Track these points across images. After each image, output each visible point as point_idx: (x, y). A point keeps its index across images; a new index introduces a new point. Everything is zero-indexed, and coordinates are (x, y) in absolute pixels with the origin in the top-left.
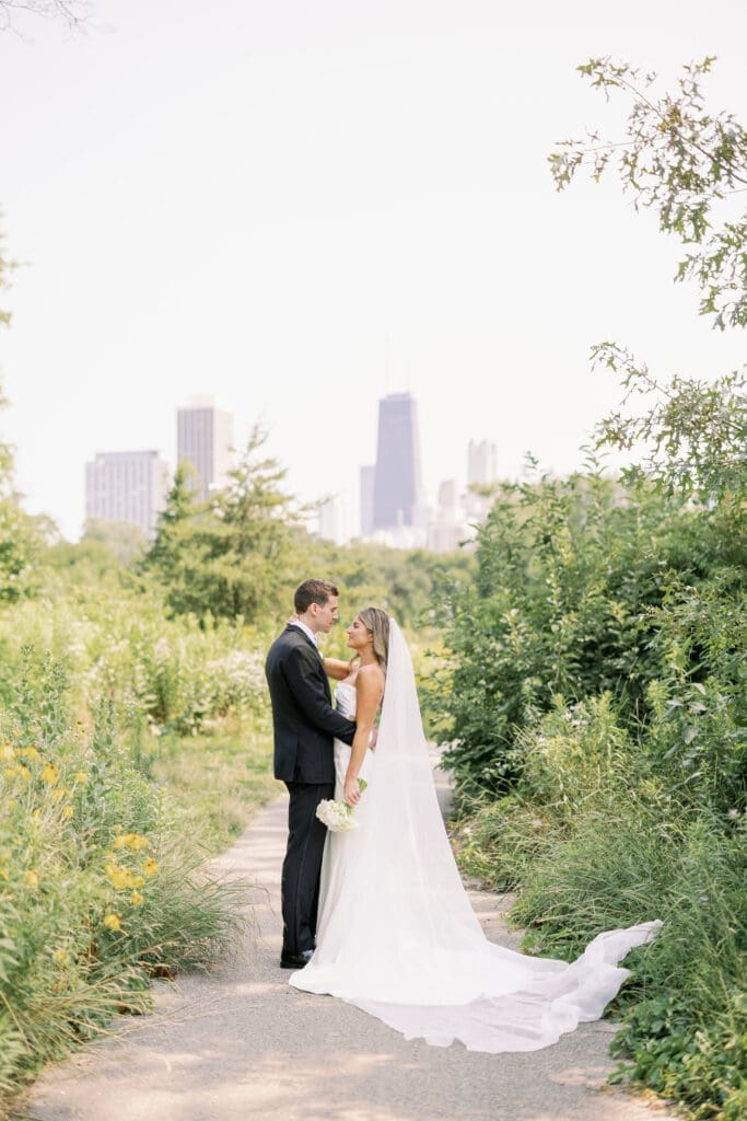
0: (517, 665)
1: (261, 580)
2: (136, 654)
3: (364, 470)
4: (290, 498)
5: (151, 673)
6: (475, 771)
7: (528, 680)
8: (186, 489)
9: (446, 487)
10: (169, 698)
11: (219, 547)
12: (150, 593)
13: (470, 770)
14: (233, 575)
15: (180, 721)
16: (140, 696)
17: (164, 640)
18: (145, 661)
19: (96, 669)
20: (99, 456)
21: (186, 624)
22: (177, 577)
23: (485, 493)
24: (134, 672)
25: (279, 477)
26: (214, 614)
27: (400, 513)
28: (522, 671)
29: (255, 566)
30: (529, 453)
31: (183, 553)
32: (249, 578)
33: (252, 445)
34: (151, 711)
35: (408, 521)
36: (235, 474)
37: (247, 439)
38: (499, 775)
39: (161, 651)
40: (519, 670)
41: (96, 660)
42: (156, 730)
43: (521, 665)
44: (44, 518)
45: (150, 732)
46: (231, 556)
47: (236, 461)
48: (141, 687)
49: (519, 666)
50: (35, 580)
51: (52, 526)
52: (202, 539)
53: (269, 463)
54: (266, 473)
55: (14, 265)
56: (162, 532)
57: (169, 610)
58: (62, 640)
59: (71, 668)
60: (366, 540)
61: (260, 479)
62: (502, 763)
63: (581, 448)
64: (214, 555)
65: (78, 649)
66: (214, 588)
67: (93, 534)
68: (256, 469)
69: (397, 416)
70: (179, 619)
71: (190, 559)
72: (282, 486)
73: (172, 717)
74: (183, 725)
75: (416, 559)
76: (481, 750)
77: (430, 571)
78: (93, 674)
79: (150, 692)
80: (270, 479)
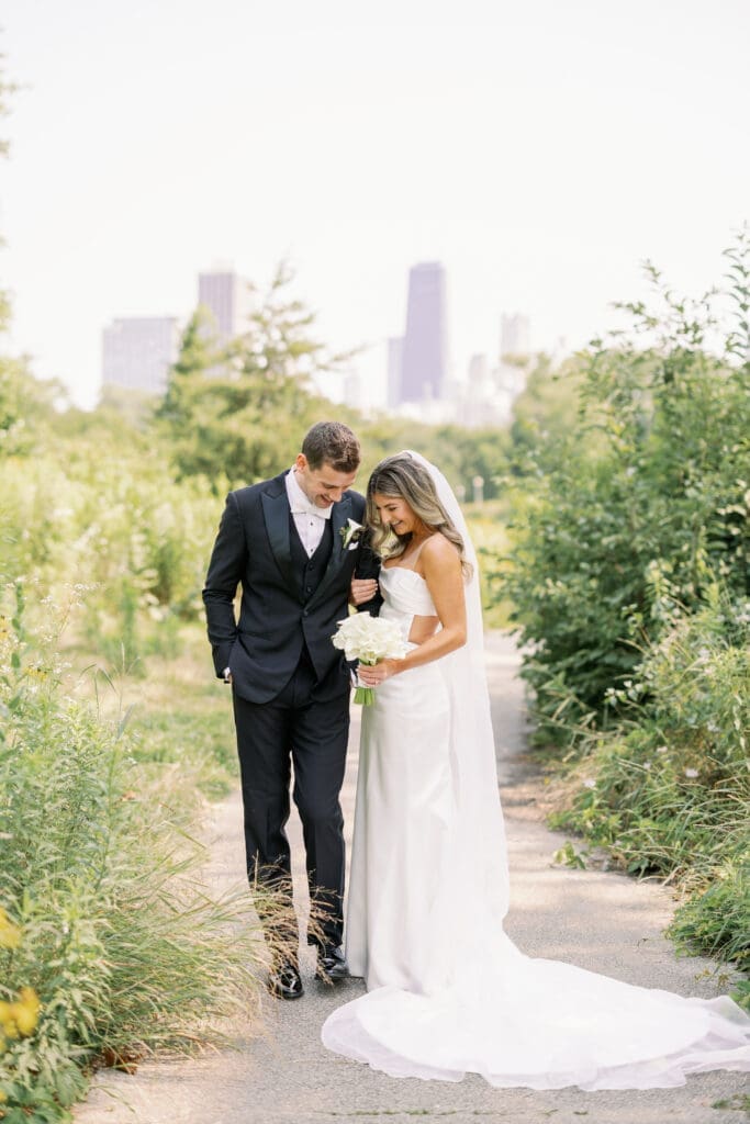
0: (634, 544)
1: (284, 440)
2: (133, 522)
3: (391, 342)
4: (320, 347)
5: (153, 546)
6: (573, 684)
7: (653, 564)
8: (200, 336)
9: (477, 361)
10: (174, 575)
11: (238, 401)
12: (153, 452)
13: (566, 682)
14: (252, 435)
15: (185, 604)
16: (139, 572)
17: (166, 507)
18: (145, 531)
19: (85, 538)
20: (116, 321)
21: (195, 487)
22: (188, 436)
23: (521, 363)
24: (129, 544)
25: (307, 321)
26: (229, 476)
27: (428, 388)
28: (643, 552)
29: (278, 426)
30: (649, 261)
31: (197, 410)
32: (270, 438)
33: (277, 284)
34: (153, 591)
35: (436, 394)
36: (256, 318)
37: (272, 278)
38: (629, 698)
39: (164, 518)
40: (640, 548)
41: (86, 527)
42: (157, 614)
43: (642, 543)
44: (54, 382)
45: (148, 616)
46: (250, 411)
47: (257, 302)
48: (139, 562)
49: (638, 544)
50: (27, 438)
51: (64, 391)
52: (218, 391)
53: (296, 306)
54: (293, 317)
55: (13, 88)
56: (172, 385)
57: (176, 470)
58: (44, 504)
59: (56, 538)
60: (391, 414)
61: (287, 326)
62: (635, 682)
63: (725, 253)
64: (231, 411)
65: (63, 513)
66: (230, 449)
67: (109, 400)
68: (281, 311)
69: (426, 284)
70: (188, 481)
71: (203, 416)
72: (310, 333)
73: (176, 598)
74: (188, 609)
75: (445, 434)
76: (583, 656)
77: (461, 446)
78: (81, 545)
79: (150, 567)
80: (297, 323)
